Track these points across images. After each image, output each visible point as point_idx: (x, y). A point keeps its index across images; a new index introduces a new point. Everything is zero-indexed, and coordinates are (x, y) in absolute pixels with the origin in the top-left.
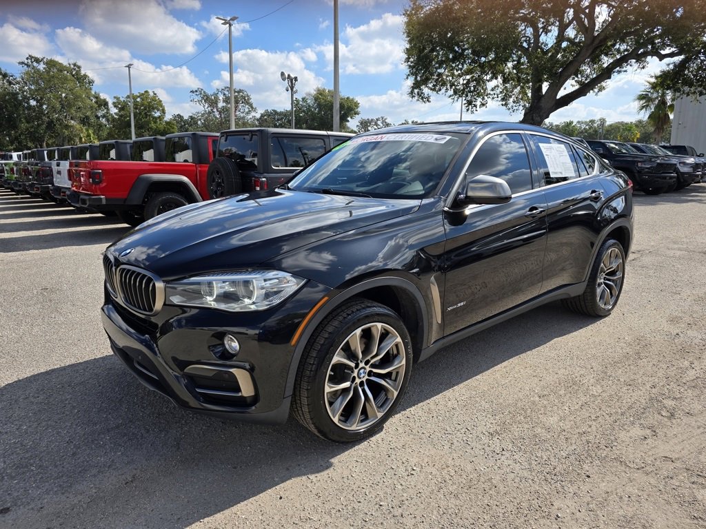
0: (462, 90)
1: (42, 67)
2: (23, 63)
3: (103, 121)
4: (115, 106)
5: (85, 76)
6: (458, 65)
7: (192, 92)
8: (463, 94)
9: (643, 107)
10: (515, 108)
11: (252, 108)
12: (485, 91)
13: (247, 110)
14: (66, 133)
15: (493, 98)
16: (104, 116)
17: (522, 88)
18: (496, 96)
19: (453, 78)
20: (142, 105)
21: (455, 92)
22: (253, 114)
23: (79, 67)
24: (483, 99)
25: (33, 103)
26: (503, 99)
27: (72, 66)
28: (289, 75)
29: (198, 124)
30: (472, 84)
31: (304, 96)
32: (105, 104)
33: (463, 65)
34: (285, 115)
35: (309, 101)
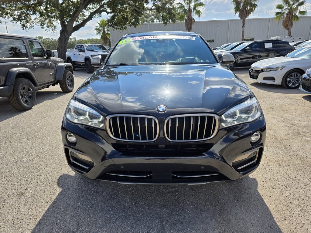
8: (18, 20)
9: (98, 33)
10: (48, 30)
12: (30, 20)
17: (50, 20)
18: (37, 23)
24: (31, 24)
26: (41, 25)
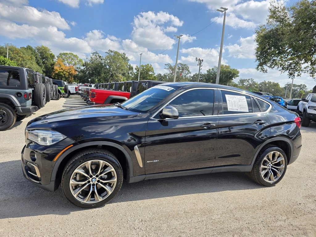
0: (287, 68)
1: (112, 54)
2: (107, 52)
3: (131, 75)
4: (136, 69)
5: (127, 58)
6: (285, 56)
7: (166, 65)
8: (287, 70)
11: (189, 72)
12: (300, 68)
13: (187, 73)
14: (116, 78)
15: (305, 72)
16: (131, 73)
18: (307, 71)
19: (282, 62)
20: (146, 69)
21: (283, 69)
22: (189, 74)
23: (125, 54)
24: (299, 72)
25: (108, 67)
26: (311, 73)
27: (123, 54)
28: (199, 59)
29: (167, 78)
30: (293, 66)
31: (213, 67)
32: (132, 68)
33: (288, 55)
34: (204, 76)
35: (215, 70)
